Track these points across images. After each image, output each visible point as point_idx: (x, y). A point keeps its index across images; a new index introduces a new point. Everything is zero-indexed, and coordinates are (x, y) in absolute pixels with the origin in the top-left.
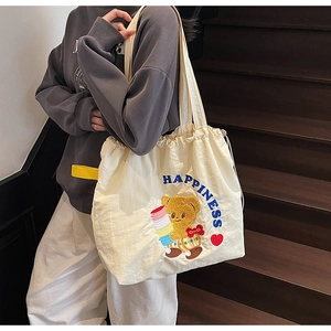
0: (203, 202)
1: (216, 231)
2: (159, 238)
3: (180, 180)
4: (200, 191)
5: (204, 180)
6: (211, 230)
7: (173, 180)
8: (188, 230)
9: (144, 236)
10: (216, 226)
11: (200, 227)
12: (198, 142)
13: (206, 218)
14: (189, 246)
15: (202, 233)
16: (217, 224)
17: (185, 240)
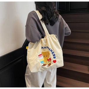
0: (50, 52)
1: (54, 59)
2: (40, 61)
3: (45, 48)
4: (49, 50)
5: (50, 47)
6: (53, 59)
7: (44, 48)
8: (48, 59)
9: (36, 61)
10: (54, 58)
11: (50, 58)
12: (48, 38)
13: (51, 56)
14: (48, 63)
15: (51, 60)
16: (55, 58)
17: (47, 62)
